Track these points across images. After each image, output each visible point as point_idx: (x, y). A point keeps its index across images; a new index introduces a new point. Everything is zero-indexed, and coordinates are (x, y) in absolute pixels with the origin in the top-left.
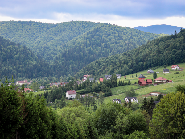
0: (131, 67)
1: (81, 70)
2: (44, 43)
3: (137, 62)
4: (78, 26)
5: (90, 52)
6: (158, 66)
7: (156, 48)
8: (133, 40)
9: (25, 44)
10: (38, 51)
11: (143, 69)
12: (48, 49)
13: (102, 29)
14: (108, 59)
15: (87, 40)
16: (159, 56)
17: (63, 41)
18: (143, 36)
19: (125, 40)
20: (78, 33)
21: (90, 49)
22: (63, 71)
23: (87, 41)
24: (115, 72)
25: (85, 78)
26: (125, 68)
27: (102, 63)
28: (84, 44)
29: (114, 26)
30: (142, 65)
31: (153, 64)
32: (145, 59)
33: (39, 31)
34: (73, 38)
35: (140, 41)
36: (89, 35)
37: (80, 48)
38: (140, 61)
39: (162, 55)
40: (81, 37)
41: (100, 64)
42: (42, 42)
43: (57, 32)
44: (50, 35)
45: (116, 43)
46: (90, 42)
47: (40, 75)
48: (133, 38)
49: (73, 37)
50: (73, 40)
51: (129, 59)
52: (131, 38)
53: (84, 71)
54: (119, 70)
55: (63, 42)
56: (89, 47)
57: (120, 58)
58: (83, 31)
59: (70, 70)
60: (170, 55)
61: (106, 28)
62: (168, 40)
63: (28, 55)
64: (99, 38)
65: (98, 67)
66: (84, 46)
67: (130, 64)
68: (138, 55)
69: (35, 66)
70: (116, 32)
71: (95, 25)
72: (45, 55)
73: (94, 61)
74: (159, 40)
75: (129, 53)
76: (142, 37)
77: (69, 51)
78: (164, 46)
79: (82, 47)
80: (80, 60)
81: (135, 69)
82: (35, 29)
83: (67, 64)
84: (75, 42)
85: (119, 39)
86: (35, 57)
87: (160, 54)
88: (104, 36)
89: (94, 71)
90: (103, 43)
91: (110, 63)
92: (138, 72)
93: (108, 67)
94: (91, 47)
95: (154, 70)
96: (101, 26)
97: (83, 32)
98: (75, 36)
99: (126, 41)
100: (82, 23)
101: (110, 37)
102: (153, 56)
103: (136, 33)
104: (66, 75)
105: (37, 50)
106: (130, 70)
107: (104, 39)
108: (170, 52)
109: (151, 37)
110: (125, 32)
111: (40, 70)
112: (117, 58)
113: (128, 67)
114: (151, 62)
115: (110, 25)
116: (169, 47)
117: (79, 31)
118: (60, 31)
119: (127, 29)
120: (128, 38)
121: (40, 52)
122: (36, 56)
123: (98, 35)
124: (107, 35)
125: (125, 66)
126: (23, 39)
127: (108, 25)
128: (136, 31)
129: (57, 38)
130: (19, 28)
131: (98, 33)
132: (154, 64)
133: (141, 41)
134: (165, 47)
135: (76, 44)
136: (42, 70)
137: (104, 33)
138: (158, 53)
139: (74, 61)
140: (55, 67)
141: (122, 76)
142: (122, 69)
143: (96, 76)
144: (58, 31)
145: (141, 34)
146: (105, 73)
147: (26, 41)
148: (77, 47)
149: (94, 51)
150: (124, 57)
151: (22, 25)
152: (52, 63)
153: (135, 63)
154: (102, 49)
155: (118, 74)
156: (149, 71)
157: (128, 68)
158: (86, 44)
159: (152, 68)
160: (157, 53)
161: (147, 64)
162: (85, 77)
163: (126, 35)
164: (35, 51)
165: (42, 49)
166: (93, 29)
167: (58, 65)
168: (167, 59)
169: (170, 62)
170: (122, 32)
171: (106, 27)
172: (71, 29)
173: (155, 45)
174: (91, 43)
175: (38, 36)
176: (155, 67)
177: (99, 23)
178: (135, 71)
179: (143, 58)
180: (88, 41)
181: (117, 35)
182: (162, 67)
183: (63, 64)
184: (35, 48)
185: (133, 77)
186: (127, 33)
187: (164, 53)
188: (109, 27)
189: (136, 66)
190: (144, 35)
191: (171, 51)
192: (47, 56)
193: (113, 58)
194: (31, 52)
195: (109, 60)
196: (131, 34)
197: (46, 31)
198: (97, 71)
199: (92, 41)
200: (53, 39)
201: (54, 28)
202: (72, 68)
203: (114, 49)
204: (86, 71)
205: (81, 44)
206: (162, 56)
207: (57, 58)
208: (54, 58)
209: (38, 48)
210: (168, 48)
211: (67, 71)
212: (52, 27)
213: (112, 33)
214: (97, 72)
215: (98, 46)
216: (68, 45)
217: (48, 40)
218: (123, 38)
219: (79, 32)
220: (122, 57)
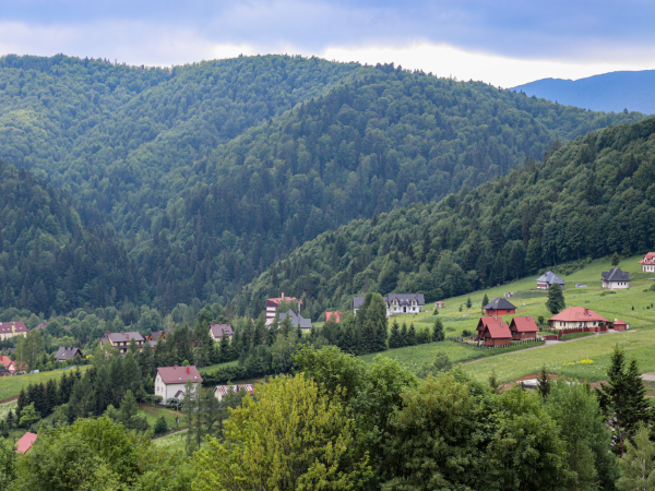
0: (471, 261)
1: (263, 274)
2: (116, 155)
3: (498, 238)
4: (264, 79)
5: (311, 196)
6: (589, 259)
7: (582, 175)
8: (499, 142)
9: (28, 158)
10: (86, 188)
11: (522, 269)
12: (129, 180)
13: (366, 91)
14: (377, 228)
15: (300, 139)
16: (589, 212)
17: (195, 143)
18: (547, 124)
19: (464, 142)
20: (265, 109)
21: (312, 180)
22: (190, 282)
23: (296, 147)
24: (398, 283)
25: (273, 309)
26: (444, 265)
27: (352, 243)
28: (282, 157)
29: (420, 78)
30: (520, 254)
31: (564, 249)
32: (534, 228)
33: (96, 101)
34: (240, 131)
35: (531, 144)
36: (310, 118)
37: (265, 177)
38: (510, 237)
39: (605, 210)
40: (272, 127)
41: (341, 250)
42: (105, 149)
43: (170, 106)
44: (141, 119)
45: (425, 153)
46: (310, 149)
47: (87, 299)
48: (500, 132)
49: (242, 127)
50: (238, 139)
51: (465, 224)
52: (494, 130)
53: (276, 282)
54: (418, 275)
55: (197, 148)
56: (307, 172)
57: (429, 219)
58: (285, 101)
59: (218, 274)
60: (639, 207)
61: (384, 88)
62: (635, 138)
63: (35, 207)
64: (350, 130)
65: (334, 264)
66: (283, 170)
67: (465, 247)
68: (503, 209)
69: (68, 258)
70: (426, 103)
71: (336, 73)
72: (118, 207)
73: (319, 236)
74: (598, 142)
75: (469, 200)
76: (540, 124)
77: (216, 192)
78: (617, 165)
79: (273, 171)
80: (267, 231)
81: (488, 272)
82: (78, 92)
83: (206, 246)
84: (247, 150)
85: (438, 138)
86: (68, 218)
87: (597, 204)
88: (373, 123)
89: (316, 281)
90: (368, 153)
91: (385, 245)
92: (502, 283)
93: (375, 263)
94: (313, 171)
95: (568, 274)
96: (362, 77)
97: (283, 104)
98: (249, 124)
99: (469, 143)
100: (283, 65)
101: (399, 126)
102: (566, 212)
103: (518, 108)
104: (202, 295)
105: (85, 184)
106: (467, 277)
107: (371, 137)
108: (638, 192)
109: (580, 127)
110: (466, 106)
111: (87, 274)
112: (417, 222)
113: (458, 262)
114: (558, 241)
115: (400, 74)
116: (636, 173)
117: (269, 99)
118: (183, 100)
119: (475, 91)
120: (480, 134)
121: (94, 196)
122: (74, 213)
123: (346, 120)
124: (384, 121)
125: (446, 256)
126: (25, 139)
127: (393, 74)
128: (517, 100)
129: (170, 133)
130: (9, 88)
131: (345, 109)
132: (570, 250)
133: (538, 144)
134: (620, 172)
135: (250, 157)
136: (94, 275)
137: (373, 109)
138: (589, 200)
139: (239, 234)
140: (153, 262)
141: (429, 300)
142: (429, 269)
143: (320, 302)
144: (177, 102)
145: (540, 115)
146: (359, 288)
147: (34, 145)
148: (255, 174)
149: (326, 190)
150: (446, 216)
151: (22, 75)
152: (142, 245)
153: (486, 242)
154: (361, 181)
155: (413, 292)
156: (542, 279)
157: (456, 265)
158: (295, 157)
159: (561, 267)
160: (582, 198)
161: (540, 249)
162: (272, 305)
163: (470, 117)
164: (75, 190)
165: (105, 180)
166: (326, 91)
167: (170, 251)
168: (624, 228)
169: (638, 238)
170: (455, 103)
171: (383, 84)
172: (235, 91)
173: (578, 163)
174: (314, 154)
175: (92, 124)
176: (575, 263)
177: (354, 66)
178: (486, 278)
179: (523, 221)
180: (302, 146)
181: (432, 116)
182: (604, 262)
183: (189, 247)
184: (74, 178)
185: (469, 306)
186: (473, 112)
187: (616, 197)
188: (398, 82)
189: (492, 256)
190: (549, 119)
191: (644, 189)
192: (125, 212)
193: (403, 220)
194: (52, 195)
195: (383, 230)
196: (494, 115)
197: (124, 102)
198: (328, 278)
199: (318, 147)
200: (152, 137)
201: (160, 88)
202: (230, 265)
203: (416, 182)
204: (281, 280)
205: (272, 157)
206: (606, 215)
207: (165, 223)
208: (154, 219)
209: (87, 178)
210: (631, 175)
211: (205, 281)
212: (154, 83)
213: (410, 111)
214: (331, 283)
215: (346, 167)
216: (215, 163)
217: (132, 141)
218: (456, 131)
219: (269, 107)
220: (439, 217)
